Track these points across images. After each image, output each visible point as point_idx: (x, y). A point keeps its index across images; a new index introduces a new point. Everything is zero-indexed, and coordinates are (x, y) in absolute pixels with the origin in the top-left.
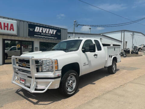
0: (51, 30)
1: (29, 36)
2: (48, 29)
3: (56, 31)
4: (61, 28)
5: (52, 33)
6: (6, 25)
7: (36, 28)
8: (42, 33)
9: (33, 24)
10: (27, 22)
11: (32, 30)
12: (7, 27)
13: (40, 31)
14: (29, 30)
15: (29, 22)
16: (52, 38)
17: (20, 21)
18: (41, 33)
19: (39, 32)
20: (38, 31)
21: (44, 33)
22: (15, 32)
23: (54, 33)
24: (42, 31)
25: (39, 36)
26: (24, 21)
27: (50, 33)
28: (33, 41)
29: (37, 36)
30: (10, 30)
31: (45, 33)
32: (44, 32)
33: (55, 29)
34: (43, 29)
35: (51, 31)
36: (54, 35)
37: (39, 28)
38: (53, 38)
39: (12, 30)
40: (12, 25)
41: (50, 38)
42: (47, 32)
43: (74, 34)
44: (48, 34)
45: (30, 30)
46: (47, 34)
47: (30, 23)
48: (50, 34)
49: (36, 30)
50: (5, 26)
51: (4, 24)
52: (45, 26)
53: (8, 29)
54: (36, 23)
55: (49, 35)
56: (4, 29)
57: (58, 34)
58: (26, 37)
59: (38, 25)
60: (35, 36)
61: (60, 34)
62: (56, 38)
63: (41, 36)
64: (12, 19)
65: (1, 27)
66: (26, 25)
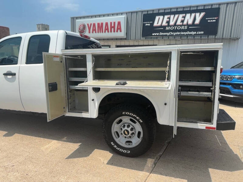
0: (188, 15)
1: (143, 36)
2: (181, 16)
3: (203, 14)
4: (220, 4)
5: (190, 22)
6: (113, 25)
7: (157, 18)
8: (169, 25)
9: (152, 12)
10: (142, 12)
11: (149, 25)
12: (114, 27)
13: (164, 24)
15: (144, 11)
16: (190, 33)
17: (132, 13)
18: (165, 27)
19: (161, 26)
20: (160, 24)
21: (171, 26)
22: (122, 34)
23: (197, 22)
24: (168, 22)
25: (161, 34)
26: (137, 12)
27: (185, 23)
29: (158, 34)
30: (117, 31)
31: (175, 25)
32: (172, 23)
33: (200, 11)
34: (169, 18)
35: (189, 19)
36: (197, 25)
37: (161, 17)
38: (194, 33)
39: (119, 31)
40: (119, 23)
41: (183, 35)
42: (179, 23)
44: (181, 26)
45: (146, 25)
46: (178, 26)
47: (146, 13)
48: (185, 26)
49: (155, 24)
50: (111, 27)
51: (111, 23)
52: (175, 10)
53: (114, 31)
54: (157, 10)
55: (183, 28)
56: (111, 31)
57: (210, 20)
58: (139, 38)
59: (161, 11)
60: (153, 34)
61: (214, 19)
62: (202, 32)
63: (165, 34)
64: (122, 14)
65: (108, 29)
66: (140, 17)
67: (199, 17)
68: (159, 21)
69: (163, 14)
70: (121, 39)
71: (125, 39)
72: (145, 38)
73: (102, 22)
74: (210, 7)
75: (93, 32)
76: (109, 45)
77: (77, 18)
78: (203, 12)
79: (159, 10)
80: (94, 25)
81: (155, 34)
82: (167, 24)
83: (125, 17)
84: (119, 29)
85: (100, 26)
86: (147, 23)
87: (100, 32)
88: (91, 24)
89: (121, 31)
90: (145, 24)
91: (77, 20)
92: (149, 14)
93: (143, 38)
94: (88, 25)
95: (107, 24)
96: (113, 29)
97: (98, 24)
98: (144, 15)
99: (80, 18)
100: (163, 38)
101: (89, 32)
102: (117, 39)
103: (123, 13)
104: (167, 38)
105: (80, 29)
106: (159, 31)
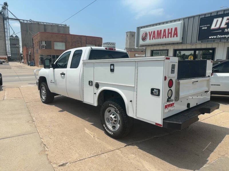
1: (199, 40)
6: (170, 31)
7: (215, 20)
9: (209, 15)
10: (199, 16)
11: (206, 28)
12: (171, 33)
13: (223, 26)
14: (200, 28)
17: (189, 18)
18: (223, 29)
19: (219, 29)
20: (218, 26)
22: (178, 39)
25: (219, 36)
26: (194, 17)
28: (215, 47)
29: (215, 37)
30: (174, 37)
37: (220, 19)
39: (175, 36)
40: (176, 29)
45: (203, 28)
47: (203, 16)
49: (213, 27)
50: (169, 33)
51: (169, 29)
53: (171, 37)
54: (215, 12)
56: (168, 37)
58: (195, 42)
59: (219, 13)
60: (210, 37)
63: (223, 36)
64: (179, 20)
65: (165, 35)
66: (197, 21)
68: (216, 24)
69: (223, 16)
70: (177, 43)
71: (181, 43)
72: (201, 42)
73: (161, 29)
75: (152, 39)
76: (167, 49)
77: (142, 27)
79: (217, 12)
80: (154, 32)
81: (212, 37)
82: (226, 26)
83: (181, 23)
84: (176, 34)
85: (159, 33)
86: (204, 27)
87: (159, 38)
88: (152, 32)
89: (177, 36)
90: (202, 27)
91: (141, 30)
92: (207, 17)
93: (199, 42)
94: (149, 32)
95: (165, 31)
96: (170, 35)
97: (158, 31)
98: (201, 19)
99: (144, 27)
100: (220, 41)
101: (150, 39)
102: (173, 44)
103: (181, 19)
104: (226, 41)
105: (142, 37)
106: (216, 34)
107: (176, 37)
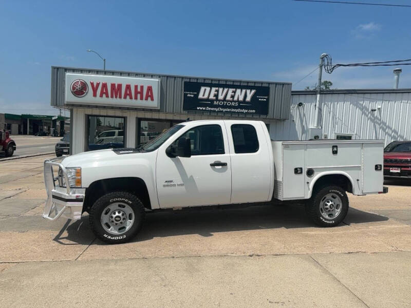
0: (238, 91)
1: (184, 109)
2: (231, 90)
3: (253, 91)
4: (269, 83)
5: (241, 99)
6: (139, 90)
7: (203, 89)
8: (217, 100)
9: (195, 81)
10: (183, 78)
11: (192, 96)
12: (141, 93)
13: (212, 97)
14: (185, 95)
15: (186, 78)
16: (241, 111)
17: (167, 77)
18: (212, 101)
19: (208, 100)
20: (206, 96)
21: (220, 101)
22: (154, 103)
23: (248, 99)
24: (216, 96)
25: (208, 108)
26: (175, 77)
27: (236, 99)
29: (204, 109)
30: (147, 99)
31: (225, 99)
32: (221, 97)
33: (251, 88)
34: (217, 91)
35: (240, 95)
36: (248, 103)
37: (208, 89)
38: (245, 111)
39: (149, 99)
40: (150, 89)
41: (234, 112)
42: (228, 98)
43: (318, 95)
44: (231, 102)
45: (189, 95)
46: (228, 101)
47: (188, 80)
48: (235, 102)
49: (201, 96)
50: (136, 92)
51: (136, 87)
52: (224, 83)
53: (142, 99)
54: (202, 79)
55: (233, 104)
56: (136, 98)
57: (261, 98)
58: (179, 112)
59: (207, 82)
60: (198, 108)
61: (265, 98)
62: (254, 111)
63: (213, 109)
64: (152, 76)
65: (130, 95)
66: (180, 85)
67: (250, 94)
68: (205, 93)
69: (211, 85)
70: (151, 110)
71: (158, 111)
72: (187, 112)
73: (120, 83)
74: (260, 85)
75: (101, 96)
76: (124, 116)
77: (66, 70)
78: (254, 89)
79: (205, 79)
80: (105, 85)
81: (201, 109)
82: (215, 98)
83: (158, 81)
84: (150, 95)
85: (116, 89)
86: (190, 94)
87: (116, 97)
88: (98, 84)
89: (152, 99)
90: (187, 94)
91: (68, 74)
92: (192, 82)
93: (184, 112)
94: (92, 83)
95: (128, 87)
96: (139, 96)
97: (113, 86)
98: (185, 82)
99: (74, 70)
100: (210, 114)
101: (95, 95)
103: (155, 76)
105: (74, 88)
106: (205, 105)
107: (151, 101)
